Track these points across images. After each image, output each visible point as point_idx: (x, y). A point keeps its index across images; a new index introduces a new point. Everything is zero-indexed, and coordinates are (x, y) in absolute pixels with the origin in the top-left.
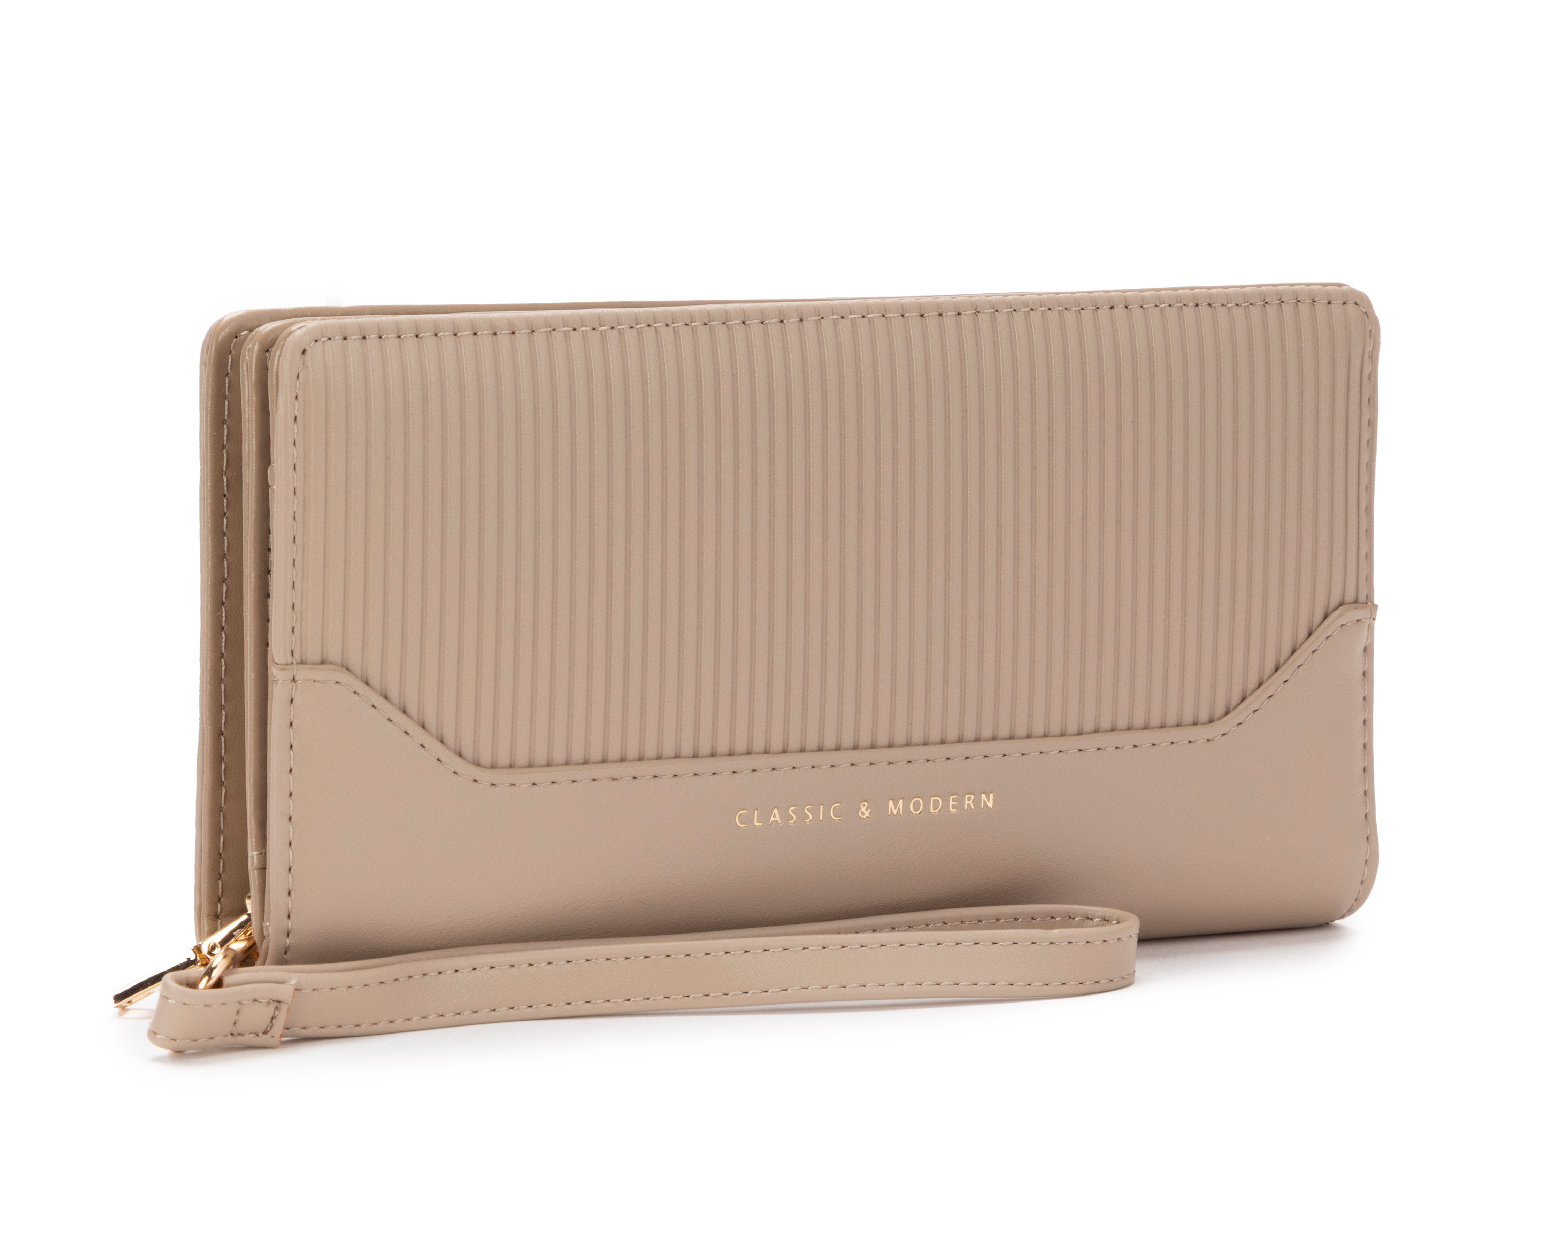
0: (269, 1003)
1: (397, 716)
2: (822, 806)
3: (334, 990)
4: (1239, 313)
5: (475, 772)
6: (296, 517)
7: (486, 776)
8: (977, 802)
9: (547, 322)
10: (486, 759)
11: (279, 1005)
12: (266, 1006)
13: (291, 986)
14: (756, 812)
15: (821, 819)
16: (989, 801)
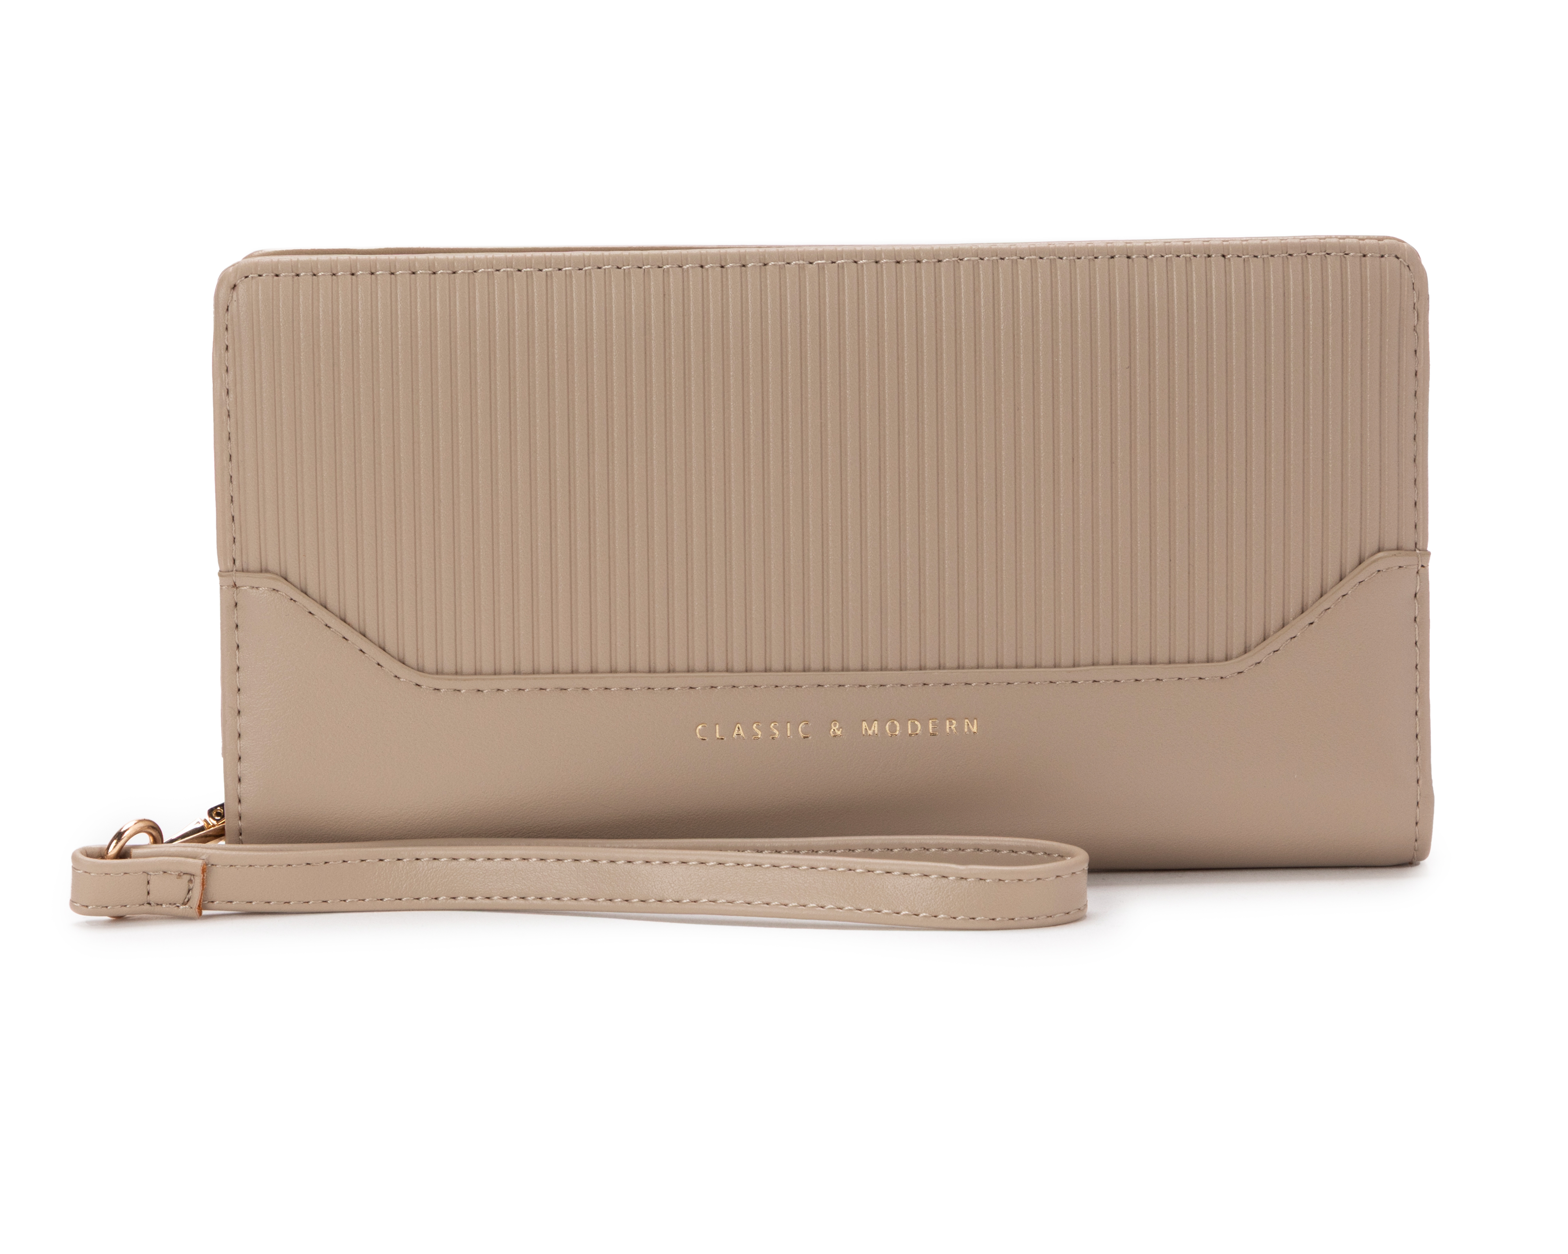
0: (179, 875)
1: (334, 623)
2: (789, 724)
3: (252, 868)
4: (1255, 265)
5: (417, 678)
6: (231, 438)
7: (428, 682)
8: (960, 727)
9: (489, 263)
10: (429, 665)
11: (192, 879)
12: (177, 878)
13: (201, 861)
14: (717, 726)
15: (789, 735)
16: (973, 727)
